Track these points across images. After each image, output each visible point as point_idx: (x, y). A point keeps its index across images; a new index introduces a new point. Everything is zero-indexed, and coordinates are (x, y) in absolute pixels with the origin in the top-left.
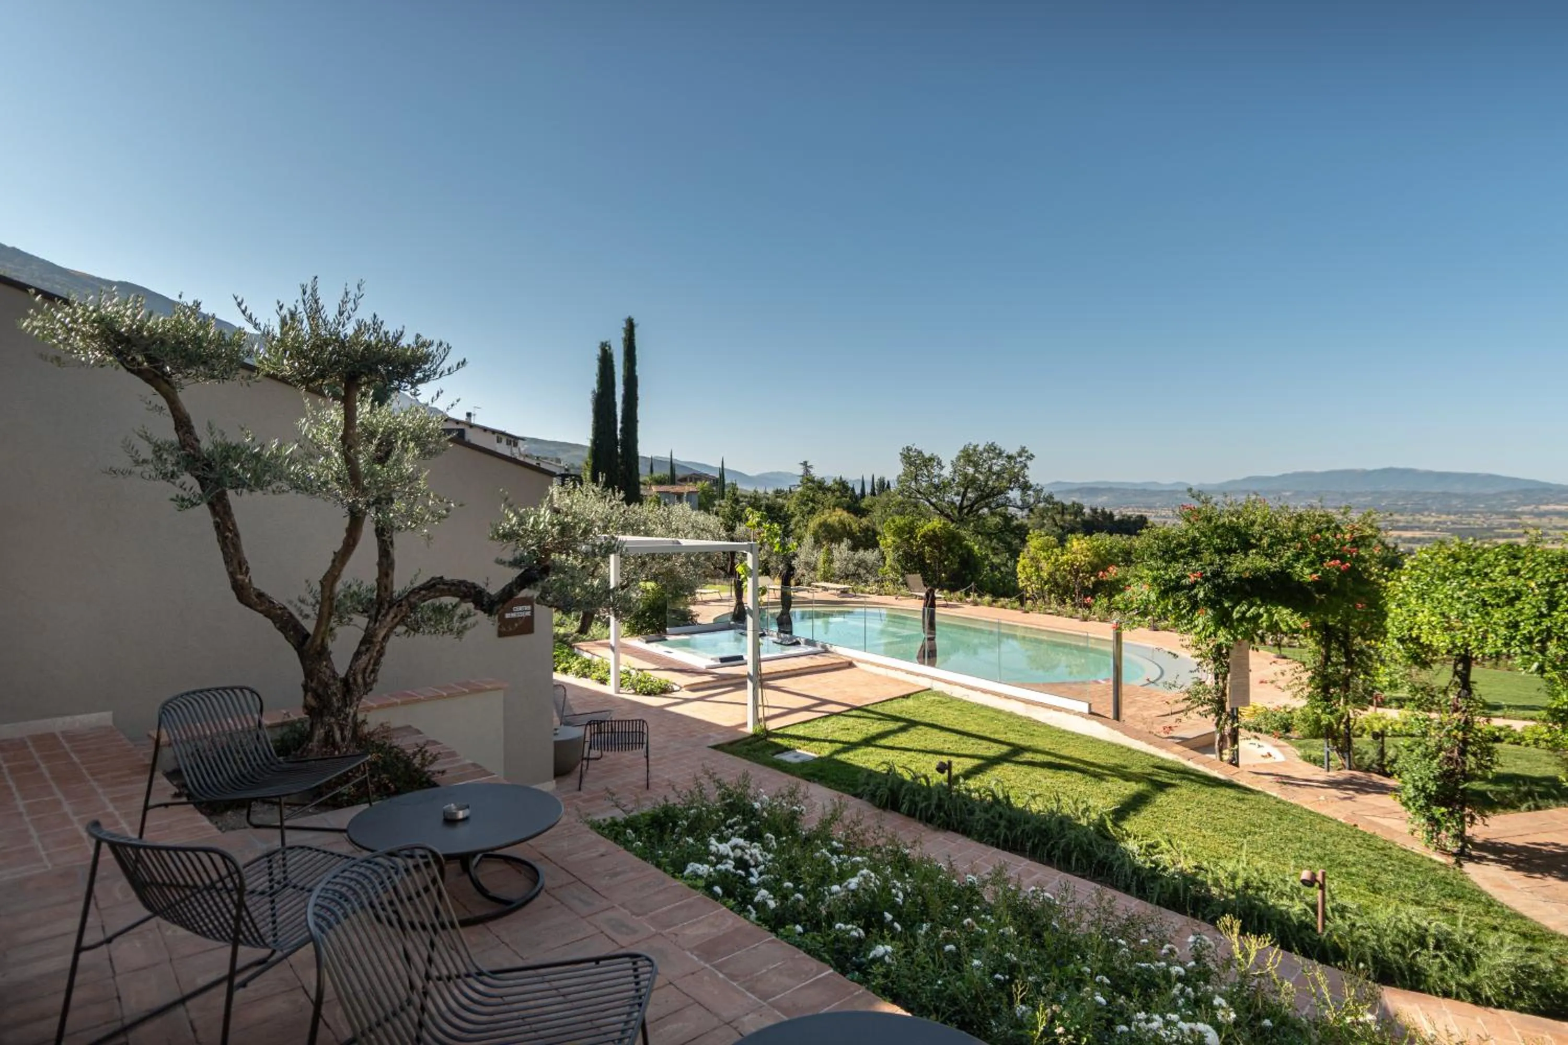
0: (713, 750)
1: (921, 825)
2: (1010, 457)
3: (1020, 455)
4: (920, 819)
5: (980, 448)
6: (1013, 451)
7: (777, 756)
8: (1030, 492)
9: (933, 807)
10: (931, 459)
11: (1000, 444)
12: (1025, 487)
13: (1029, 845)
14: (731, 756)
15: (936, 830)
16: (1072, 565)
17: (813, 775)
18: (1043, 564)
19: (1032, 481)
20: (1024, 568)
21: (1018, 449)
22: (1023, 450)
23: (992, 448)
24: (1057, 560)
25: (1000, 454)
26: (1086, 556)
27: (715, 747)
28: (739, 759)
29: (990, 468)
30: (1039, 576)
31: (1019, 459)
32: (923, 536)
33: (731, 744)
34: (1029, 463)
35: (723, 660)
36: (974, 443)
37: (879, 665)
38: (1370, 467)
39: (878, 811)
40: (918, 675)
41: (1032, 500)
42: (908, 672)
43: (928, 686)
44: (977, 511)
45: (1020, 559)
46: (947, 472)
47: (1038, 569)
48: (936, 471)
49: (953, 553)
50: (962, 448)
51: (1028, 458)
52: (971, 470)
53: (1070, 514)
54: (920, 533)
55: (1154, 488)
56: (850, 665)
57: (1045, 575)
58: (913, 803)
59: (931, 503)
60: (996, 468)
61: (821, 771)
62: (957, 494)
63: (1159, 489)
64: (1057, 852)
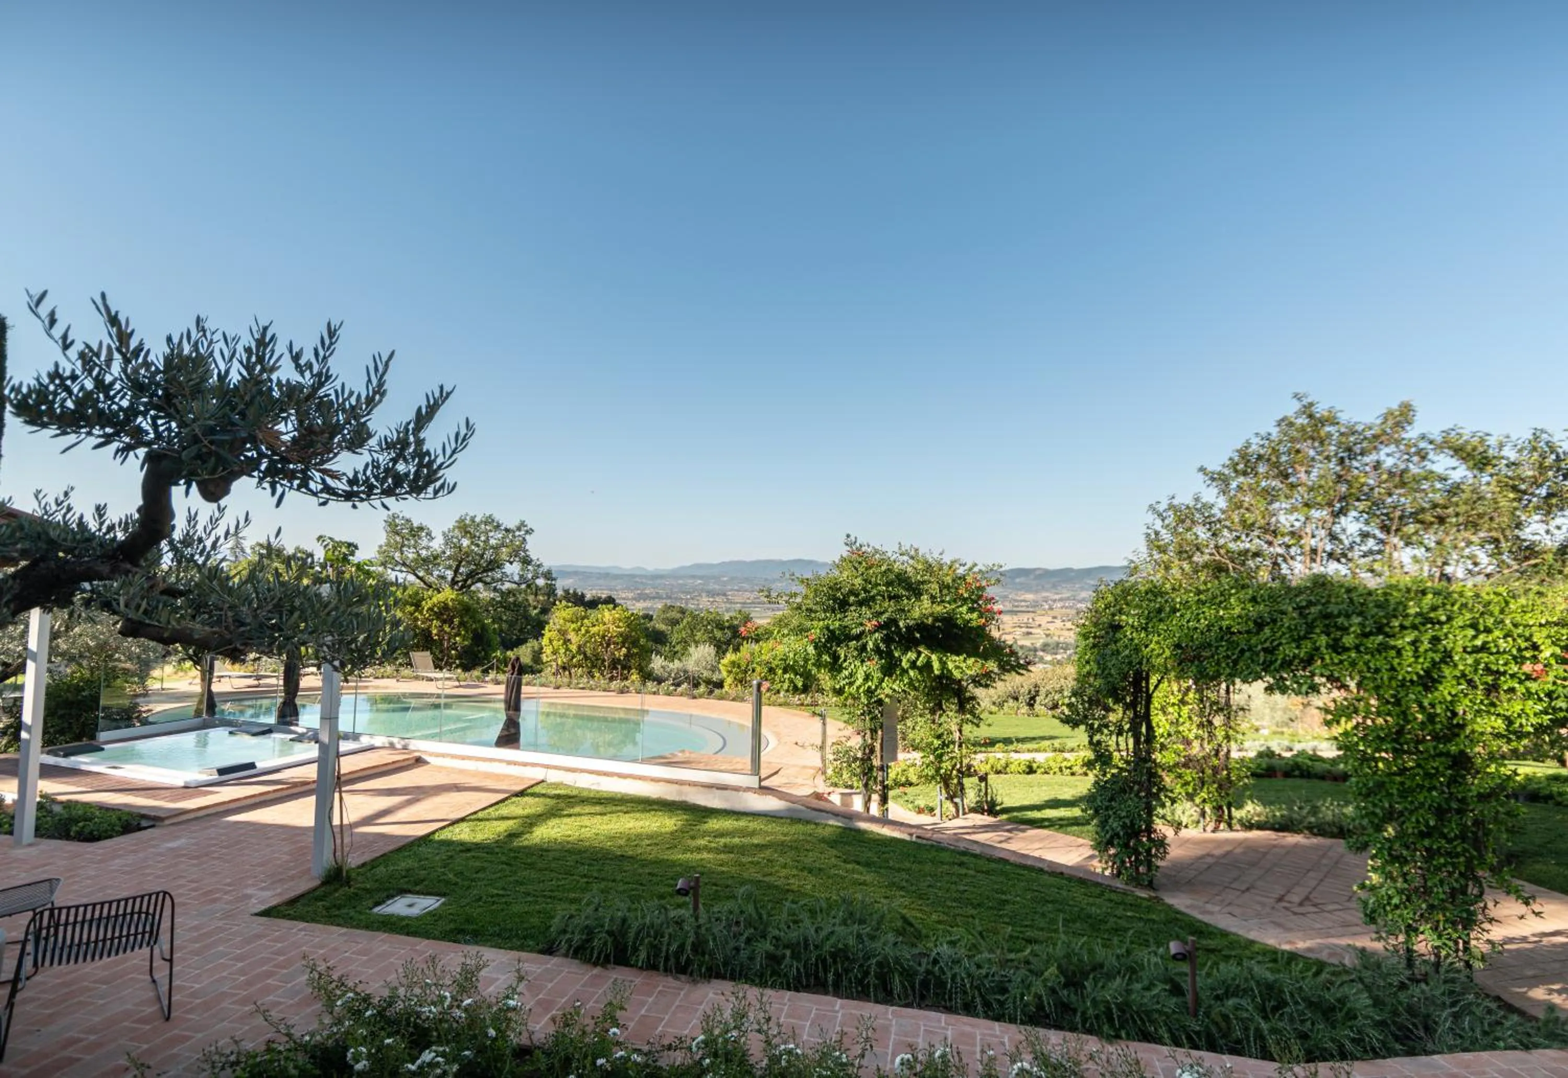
0: (263, 919)
1: (670, 979)
2: (507, 530)
3: (519, 529)
4: (666, 970)
5: (478, 520)
6: (512, 525)
7: (376, 910)
8: (530, 567)
9: (688, 948)
10: (421, 529)
11: (499, 517)
12: (526, 561)
13: (831, 977)
14: (302, 925)
15: (695, 982)
16: (603, 637)
17: (461, 931)
18: (572, 636)
19: (533, 555)
20: (551, 641)
21: (517, 523)
22: (523, 524)
23: (489, 520)
24: (587, 632)
25: (498, 527)
26: (618, 627)
27: (266, 913)
28: (320, 926)
29: (486, 541)
30: (567, 649)
31: (517, 533)
32: (431, 609)
33: (293, 902)
34: (528, 537)
35: (221, 772)
36: (472, 514)
37: (463, 758)
38: (785, 558)
39: (597, 970)
40: (525, 764)
41: (530, 576)
42: (509, 763)
43: (541, 778)
44: (470, 586)
45: (546, 632)
46: (437, 544)
47: (567, 641)
48: (424, 542)
49: (465, 627)
50: (457, 518)
51: (527, 532)
52: (465, 542)
53: (543, 595)
54: (426, 605)
55: (616, 572)
56: (419, 761)
57: (574, 648)
58: (655, 949)
59: (418, 577)
60: (493, 542)
61: (468, 921)
62: (450, 567)
63: (620, 572)
64: (872, 980)
